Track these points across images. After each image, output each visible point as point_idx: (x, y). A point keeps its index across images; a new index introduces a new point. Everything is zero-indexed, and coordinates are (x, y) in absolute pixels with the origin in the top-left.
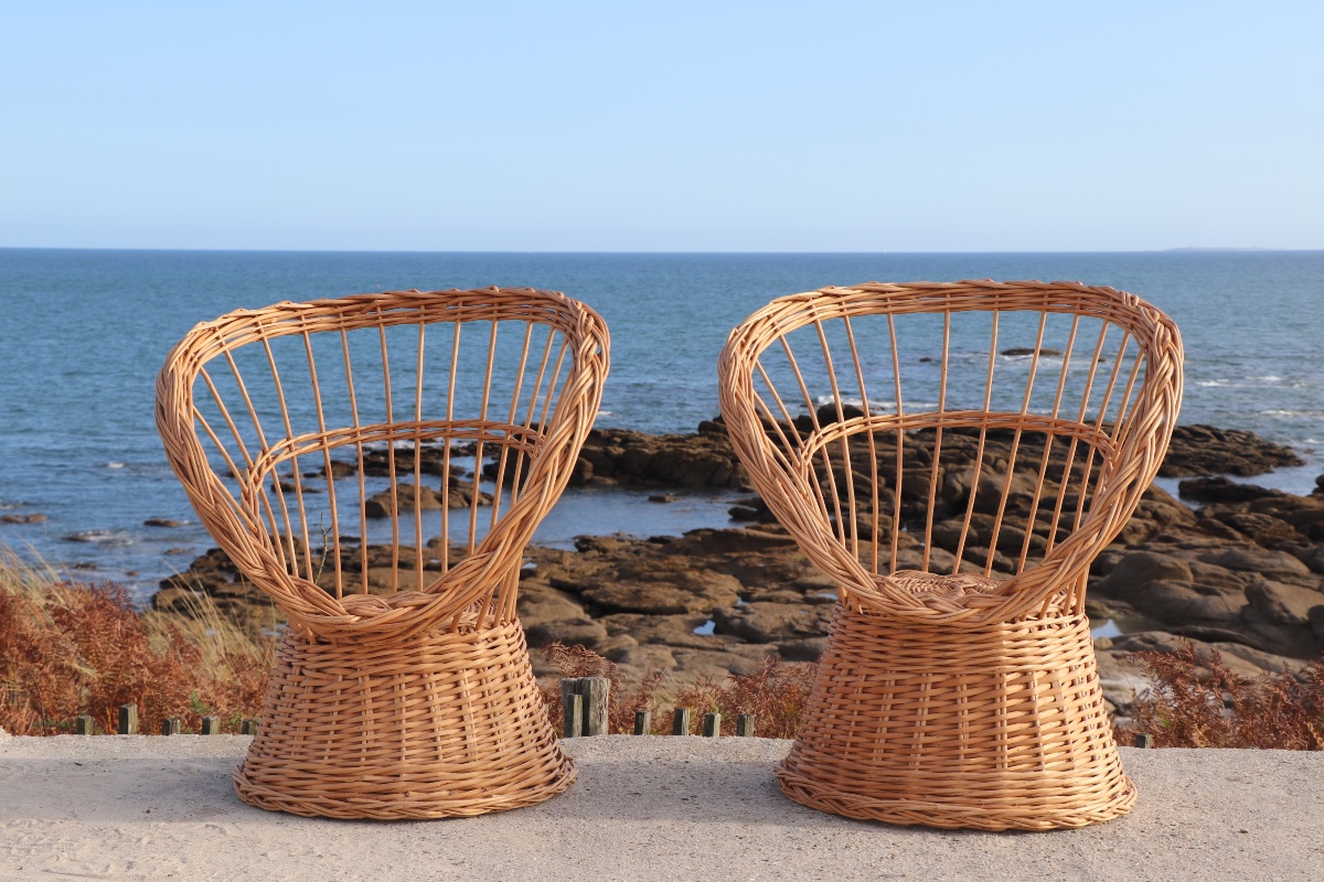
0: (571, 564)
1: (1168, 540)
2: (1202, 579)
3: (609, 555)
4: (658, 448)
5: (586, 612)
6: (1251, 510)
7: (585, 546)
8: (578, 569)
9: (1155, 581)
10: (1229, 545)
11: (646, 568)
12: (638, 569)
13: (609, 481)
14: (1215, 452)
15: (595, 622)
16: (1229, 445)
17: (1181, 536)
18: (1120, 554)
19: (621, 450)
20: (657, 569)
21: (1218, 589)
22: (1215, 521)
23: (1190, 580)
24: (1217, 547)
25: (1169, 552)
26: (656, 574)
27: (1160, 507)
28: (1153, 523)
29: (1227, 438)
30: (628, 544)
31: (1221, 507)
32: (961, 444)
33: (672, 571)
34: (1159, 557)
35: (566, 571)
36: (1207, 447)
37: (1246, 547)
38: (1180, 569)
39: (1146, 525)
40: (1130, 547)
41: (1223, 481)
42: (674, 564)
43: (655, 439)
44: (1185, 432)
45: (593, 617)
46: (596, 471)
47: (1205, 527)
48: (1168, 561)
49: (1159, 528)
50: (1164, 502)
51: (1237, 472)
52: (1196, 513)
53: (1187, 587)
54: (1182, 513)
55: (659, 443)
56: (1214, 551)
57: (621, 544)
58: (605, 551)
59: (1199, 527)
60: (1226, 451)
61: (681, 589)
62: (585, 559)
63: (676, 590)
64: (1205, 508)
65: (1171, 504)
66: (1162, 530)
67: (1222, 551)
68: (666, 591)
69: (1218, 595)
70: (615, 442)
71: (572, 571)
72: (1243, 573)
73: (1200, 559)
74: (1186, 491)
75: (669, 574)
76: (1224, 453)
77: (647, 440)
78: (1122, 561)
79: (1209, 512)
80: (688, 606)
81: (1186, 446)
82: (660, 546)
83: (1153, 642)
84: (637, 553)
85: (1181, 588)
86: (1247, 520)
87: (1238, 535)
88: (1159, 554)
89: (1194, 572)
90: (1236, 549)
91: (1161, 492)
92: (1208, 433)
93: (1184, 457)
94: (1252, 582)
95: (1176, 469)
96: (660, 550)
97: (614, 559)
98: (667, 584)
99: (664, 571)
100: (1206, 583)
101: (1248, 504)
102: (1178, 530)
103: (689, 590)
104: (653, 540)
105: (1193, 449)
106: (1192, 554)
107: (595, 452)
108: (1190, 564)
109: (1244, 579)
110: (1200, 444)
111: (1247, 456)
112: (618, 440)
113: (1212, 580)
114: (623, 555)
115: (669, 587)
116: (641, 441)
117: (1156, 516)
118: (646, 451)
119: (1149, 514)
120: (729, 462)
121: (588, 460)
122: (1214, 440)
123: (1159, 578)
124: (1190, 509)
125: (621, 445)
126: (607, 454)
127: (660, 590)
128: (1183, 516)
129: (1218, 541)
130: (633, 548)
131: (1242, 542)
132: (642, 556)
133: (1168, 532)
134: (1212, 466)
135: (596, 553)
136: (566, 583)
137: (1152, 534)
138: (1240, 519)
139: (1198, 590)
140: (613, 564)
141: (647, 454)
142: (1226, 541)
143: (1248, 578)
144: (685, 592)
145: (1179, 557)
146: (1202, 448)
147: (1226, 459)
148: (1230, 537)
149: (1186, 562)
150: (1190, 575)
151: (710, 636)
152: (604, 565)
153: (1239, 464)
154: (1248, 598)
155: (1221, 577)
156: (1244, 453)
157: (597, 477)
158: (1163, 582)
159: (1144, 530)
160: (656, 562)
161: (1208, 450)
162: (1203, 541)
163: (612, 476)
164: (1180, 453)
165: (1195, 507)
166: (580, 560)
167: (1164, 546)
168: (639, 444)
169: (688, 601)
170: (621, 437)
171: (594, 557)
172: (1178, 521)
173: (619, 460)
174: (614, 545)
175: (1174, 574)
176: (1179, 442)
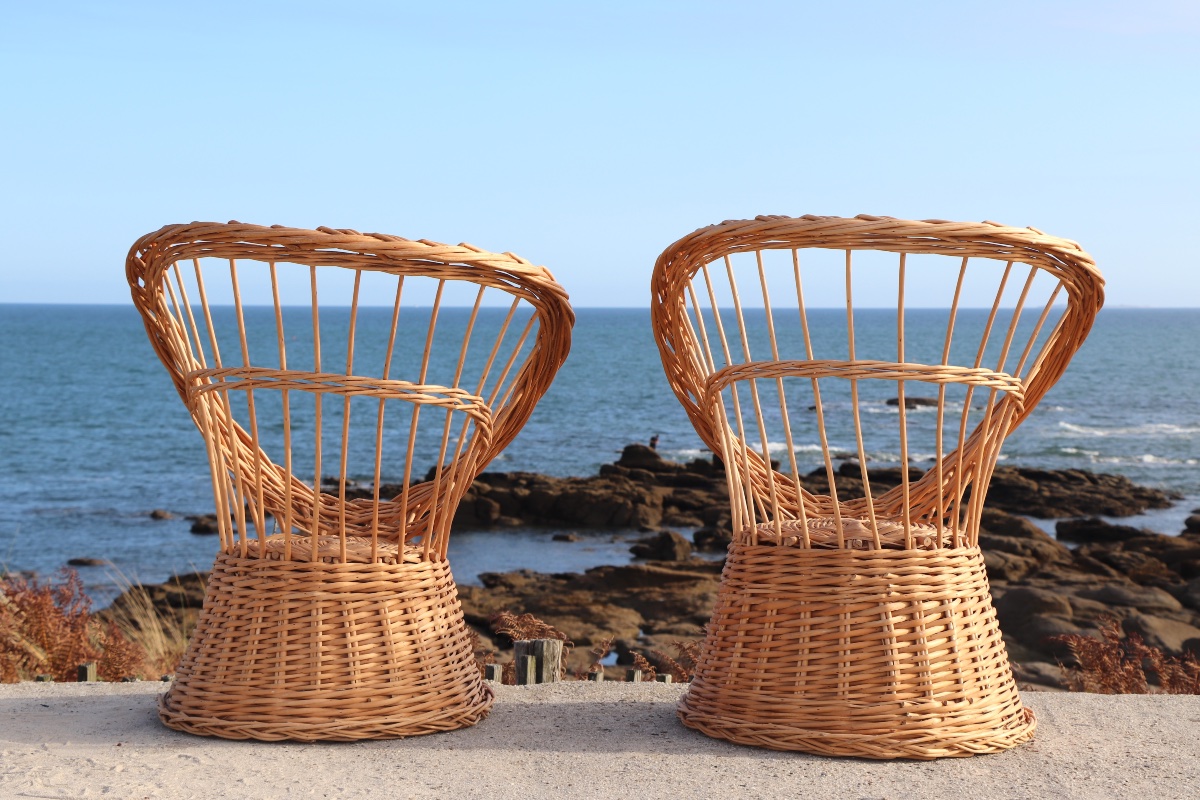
0: (480, 599)
1: (1047, 576)
2: (1081, 613)
3: (516, 590)
4: (562, 490)
5: (494, 644)
6: (1124, 549)
7: (492, 582)
8: (486, 604)
9: (1036, 615)
10: (1104, 582)
11: (551, 602)
12: (544, 603)
13: (516, 522)
14: (1089, 495)
15: (503, 654)
16: (1102, 488)
17: (1059, 573)
18: (1001, 589)
19: (526, 492)
20: (562, 603)
21: (1095, 622)
22: (1091, 559)
23: (1070, 613)
24: (1094, 583)
25: (1048, 588)
26: (562, 608)
27: (1040, 545)
28: (1032, 561)
29: (1100, 482)
30: (533, 580)
31: (1096, 546)
32: (850, 487)
33: (577, 605)
34: (1040, 592)
35: (474, 605)
36: (1082, 490)
37: (1121, 584)
38: (1060, 604)
39: (1027, 563)
40: (1011, 583)
41: (1098, 522)
42: (578, 599)
43: (559, 481)
44: (1061, 476)
45: (501, 649)
46: (503, 512)
47: (1081, 564)
48: (1048, 596)
49: (1039, 565)
50: (1042, 540)
51: (1111, 513)
52: (1073, 552)
53: (1066, 620)
54: (1060, 552)
55: (563, 485)
56: (1092, 588)
57: (527, 581)
58: (511, 587)
59: (1077, 565)
60: (1101, 493)
61: (585, 622)
62: (493, 595)
63: (580, 624)
64: (1081, 547)
65: (1049, 542)
66: (1042, 567)
67: (1099, 587)
68: (571, 624)
69: (1096, 628)
70: (521, 484)
71: (481, 606)
72: (1119, 608)
73: (1079, 594)
74: (1063, 532)
75: (573, 608)
76: (1098, 496)
77: (551, 482)
78: (1004, 597)
79: (1085, 551)
80: (592, 638)
81: (1062, 489)
82: (564, 582)
83: (1036, 672)
84: (542, 588)
85: (1061, 623)
86: (1121, 558)
87: (1113, 572)
88: (1036, 587)
89: (1073, 606)
90: (1112, 585)
91: (1040, 531)
92: (1083, 476)
93: (1060, 499)
94: (1127, 616)
95: (1053, 510)
96: (565, 586)
97: (521, 595)
98: (572, 617)
99: (569, 605)
100: (1085, 616)
101: (1121, 543)
102: (1056, 568)
103: (593, 623)
104: (557, 576)
105: (1068, 492)
106: (1071, 590)
107: (501, 493)
108: (1069, 599)
109: (1120, 613)
110: (1075, 487)
111: (1120, 499)
112: (524, 482)
113: (1091, 614)
114: (530, 590)
115: (574, 621)
116: (546, 483)
117: (1035, 554)
118: (551, 492)
119: (1029, 552)
120: (630, 503)
121: (496, 500)
122: (1088, 484)
123: (1041, 611)
124: (1066, 548)
125: (526, 487)
126: (514, 495)
127: (565, 623)
128: (1061, 554)
129: (1094, 577)
130: (539, 584)
131: (1118, 578)
132: (547, 591)
133: (1047, 569)
134: (1087, 506)
135: (503, 589)
136: (475, 617)
137: (1032, 571)
138: (1114, 557)
139: (1076, 623)
140: (519, 599)
141: (551, 496)
142: (1102, 578)
143: (1124, 613)
144: (589, 625)
145: (1058, 592)
146: (1076, 491)
147: (1100, 501)
148: (1106, 574)
149: (1066, 597)
150: (1069, 609)
151: (613, 667)
152: (511, 600)
153: (1112, 506)
154: (1125, 631)
155: (1098, 611)
156: (1116, 495)
157: (503, 518)
158: (1044, 616)
159: (1024, 567)
160: (561, 597)
161: (1083, 493)
162: (1081, 577)
163: (518, 516)
164: (1057, 495)
165: (1072, 546)
166: (488, 595)
167: (1044, 582)
168: (544, 486)
169: (592, 634)
170: (526, 479)
171: (502, 593)
172: (1056, 558)
173: (525, 500)
174: (520, 582)
175: (1054, 607)
176: (1055, 485)
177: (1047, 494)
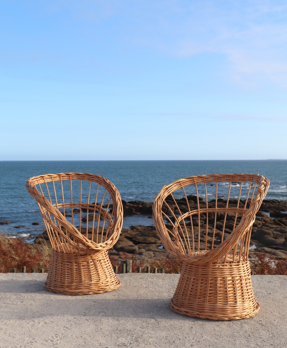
0: (130, 232)
1: (267, 226)
2: (275, 235)
3: (139, 230)
4: (150, 205)
5: (133, 243)
7: (133, 228)
8: (131, 234)
9: (264, 236)
10: (281, 227)
11: (147, 233)
12: (145, 233)
13: (139, 213)
14: (278, 206)
15: (135, 246)
16: (281, 204)
17: (270, 225)
18: (256, 229)
19: (141, 206)
20: (150, 233)
21: (278, 237)
22: (278, 222)
23: (272, 235)
24: (278, 228)
25: (267, 229)
26: (150, 235)
27: (265, 219)
28: (264, 222)
29: (281, 203)
30: (143, 228)
31: (279, 219)
32: (220, 204)
34: (265, 230)
35: (129, 234)
36: (276, 205)
37: (285, 228)
38: (270, 233)
39: (262, 223)
40: (258, 228)
41: (280, 213)
42: (154, 232)
43: (149, 203)
44: (271, 201)
46: (136, 211)
48: (267, 231)
49: (265, 223)
50: (266, 217)
51: (283, 210)
52: (274, 220)
53: (271, 237)
54: (270, 220)
55: (150, 204)
56: (278, 229)
57: (141, 228)
58: (138, 229)
59: (274, 223)
60: (280, 205)
61: (155, 238)
62: (133, 231)
63: (154, 238)
64: (276, 219)
65: (268, 218)
66: (266, 224)
67: (279, 229)
68: (152, 239)
69: (278, 239)
70: (140, 204)
71: (130, 234)
72: (284, 234)
73: (274, 230)
74: (271, 215)
75: (152, 235)
76: (280, 206)
77: (147, 204)
78: (256, 231)
79: (276, 220)
80: (157, 242)
81: (271, 205)
82: (150, 228)
83: (264, 250)
84: (145, 230)
85: (270, 237)
86: (285, 221)
87: (283, 225)
88: (265, 229)
89: (273, 233)
90: (282, 228)
91: (266, 215)
92: (276, 201)
93: (271, 207)
94: (286, 236)
95: (269, 210)
96: (150, 229)
97: (140, 231)
98: (152, 237)
99: (151, 234)
100: (276, 236)
101: (285, 218)
102: (269, 224)
104: (149, 227)
105: (273, 205)
106: (273, 229)
107: (135, 206)
108: (272, 232)
109: (284, 235)
110: (274, 204)
111: (285, 207)
112: (141, 204)
113: (277, 235)
114: (142, 230)
116: (146, 204)
117: (264, 221)
118: (147, 206)
119: (263, 220)
120: (166, 209)
121: (134, 208)
122: (278, 203)
123: (265, 235)
124: (272, 219)
125: (141, 205)
126: (138, 207)
127: (150, 238)
128: (271, 221)
129: (278, 226)
130: (144, 229)
131: (284, 227)
132: (146, 230)
133: (267, 224)
134: (277, 208)
135: (136, 230)
136: (129, 237)
137: (264, 225)
138: (283, 221)
139: (274, 238)
140: (139, 232)
141: (147, 207)
142: (280, 226)
143: (285, 235)
144: (156, 239)
145: (270, 230)
146: (275, 205)
147: (280, 207)
148: (281, 225)
149: (271, 231)
150: (272, 234)
151: (162, 249)
152: (137, 233)
153: (283, 209)
154: (285, 239)
155: (279, 235)
156: (284, 206)
157: (136, 212)
158: (266, 236)
159: (262, 224)
160: (149, 232)
161: (276, 206)
162: (275, 226)
163: (139, 212)
164: (270, 206)
165: (273, 219)
166: (132, 231)
167: (266, 228)
168: (146, 205)
169: (157, 241)
170: (141, 203)
171: (135, 231)
172: (269, 222)
173: (141, 208)
174: (140, 228)
175: (269, 234)
176: (269, 203)
177: (268, 206)
